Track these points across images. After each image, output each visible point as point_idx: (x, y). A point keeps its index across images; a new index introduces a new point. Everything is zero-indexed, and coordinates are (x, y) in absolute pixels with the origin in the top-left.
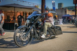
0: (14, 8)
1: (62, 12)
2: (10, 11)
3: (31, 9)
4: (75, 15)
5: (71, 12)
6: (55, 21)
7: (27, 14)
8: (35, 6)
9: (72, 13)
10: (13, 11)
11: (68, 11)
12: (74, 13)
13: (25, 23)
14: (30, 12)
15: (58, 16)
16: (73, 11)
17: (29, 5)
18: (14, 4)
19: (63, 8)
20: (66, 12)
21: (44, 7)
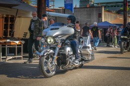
1: (90, 15)
4: (122, 23)
5: (113, 15)
9: (115, 18)
11: (107, 13)
12: (122, 19)
14: (7, 15)
16: (118, 12)
19: (93, 6)
20: (100, 15)
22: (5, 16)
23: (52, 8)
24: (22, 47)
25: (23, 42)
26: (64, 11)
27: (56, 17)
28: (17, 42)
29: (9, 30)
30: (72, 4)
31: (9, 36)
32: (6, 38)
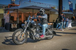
0: (32, 10)
2: (28, 13)
6: (72, 23)
10: (31, 13)
15: (75, 17)
18: (33, 6)
21: (61, 8)
23: (64, 10)
24: (53, 25)
25: (53, 24)
26: (69, 11)
27: (66, 14)
28: (51, 24)
30: (72, 8)
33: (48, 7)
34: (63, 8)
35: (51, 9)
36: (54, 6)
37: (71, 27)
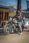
3: (7, 9)
7: (3, 13)
8: (11, 6)
13: (2, 22)
14: (6, 12)
17: (6, 6)
21: (19, 7)
22: (5, 12)
26: (27, 11)
27: (24, 13)
29: (6, 17)
31: (6, 20)
32: (5, 20)
33: (8, 5)
34: (22, 8)
35: (11, 7)
36: (14, 5)
37: (28, 25)
